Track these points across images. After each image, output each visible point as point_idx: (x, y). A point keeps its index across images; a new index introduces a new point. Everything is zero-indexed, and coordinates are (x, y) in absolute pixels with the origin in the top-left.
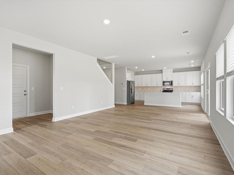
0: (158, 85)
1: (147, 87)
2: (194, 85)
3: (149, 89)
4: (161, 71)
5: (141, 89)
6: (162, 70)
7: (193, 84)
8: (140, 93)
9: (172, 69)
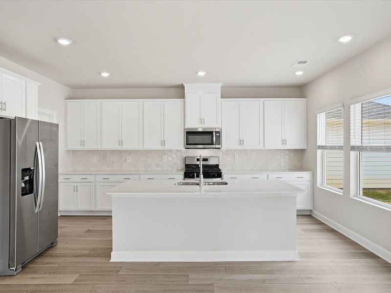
0: (168, 147)
1: (121, 152)
2: (288, 147)
3: (129, 159)
4: (179, 91)
5: (95, 159)
6: (182, 87)
7: (284, 142)
8: (91, 178)
9: (220, 85)
